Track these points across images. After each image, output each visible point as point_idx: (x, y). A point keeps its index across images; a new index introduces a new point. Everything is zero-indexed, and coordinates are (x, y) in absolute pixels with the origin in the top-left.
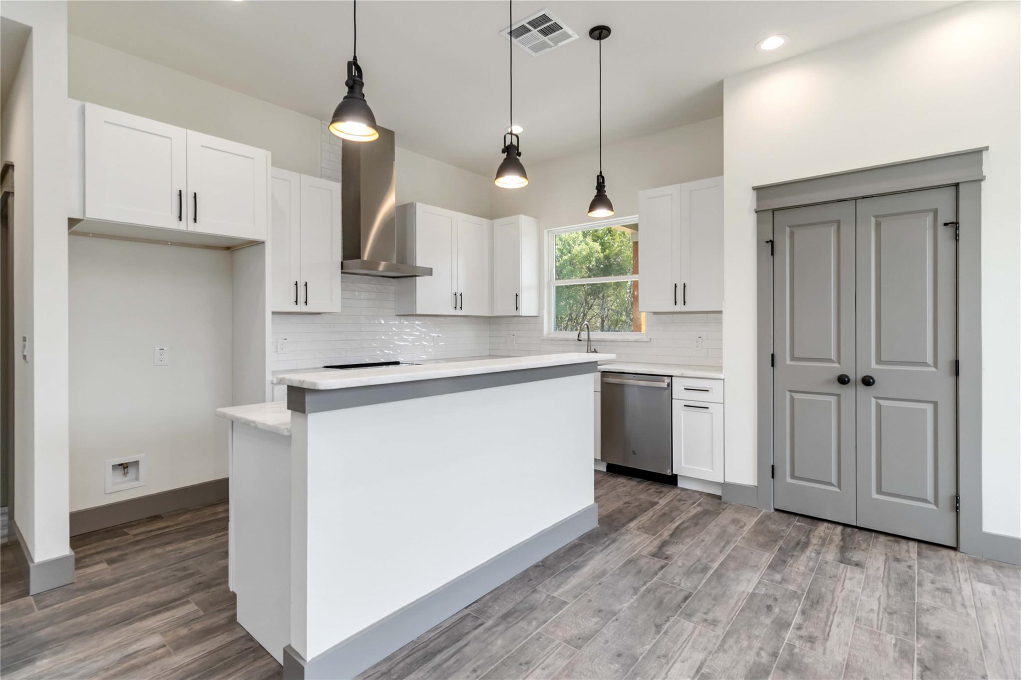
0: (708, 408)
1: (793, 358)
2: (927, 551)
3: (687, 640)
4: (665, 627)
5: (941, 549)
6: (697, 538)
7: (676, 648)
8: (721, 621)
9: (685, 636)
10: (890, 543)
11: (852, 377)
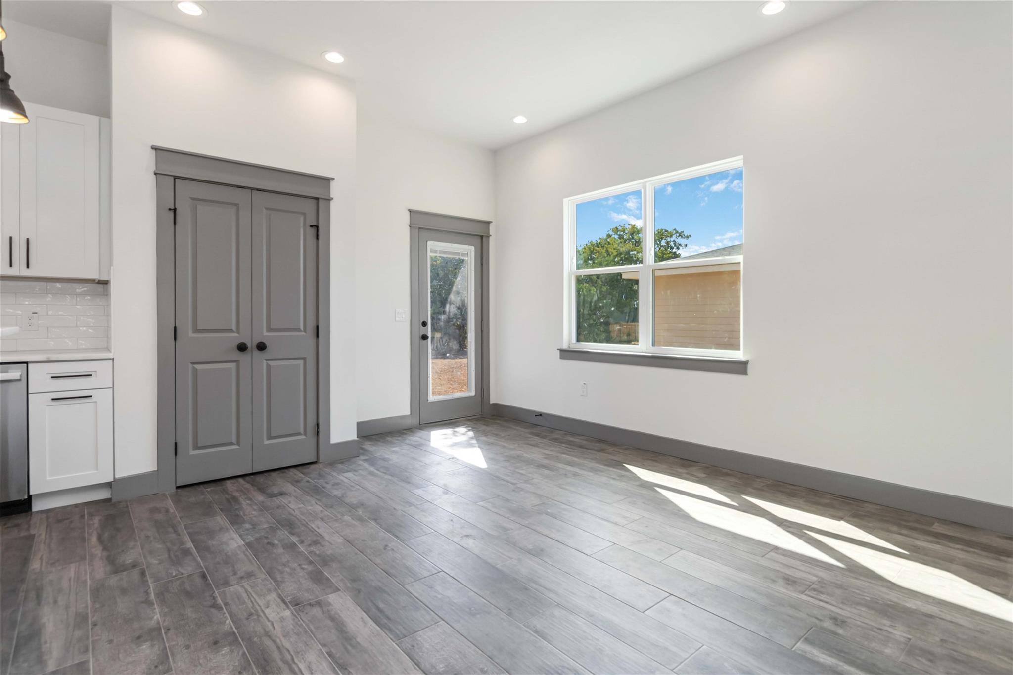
0: (91, 396)
1: (196, 330)
2: (306, 470)
3: (249, 596)
4: (219, 601)
5: (308, 466)
6: (137, 538)
7: (250, 605)
8: (252, 571)
9: (245, 595)
10: (281, 475)
11: (249, 345)
